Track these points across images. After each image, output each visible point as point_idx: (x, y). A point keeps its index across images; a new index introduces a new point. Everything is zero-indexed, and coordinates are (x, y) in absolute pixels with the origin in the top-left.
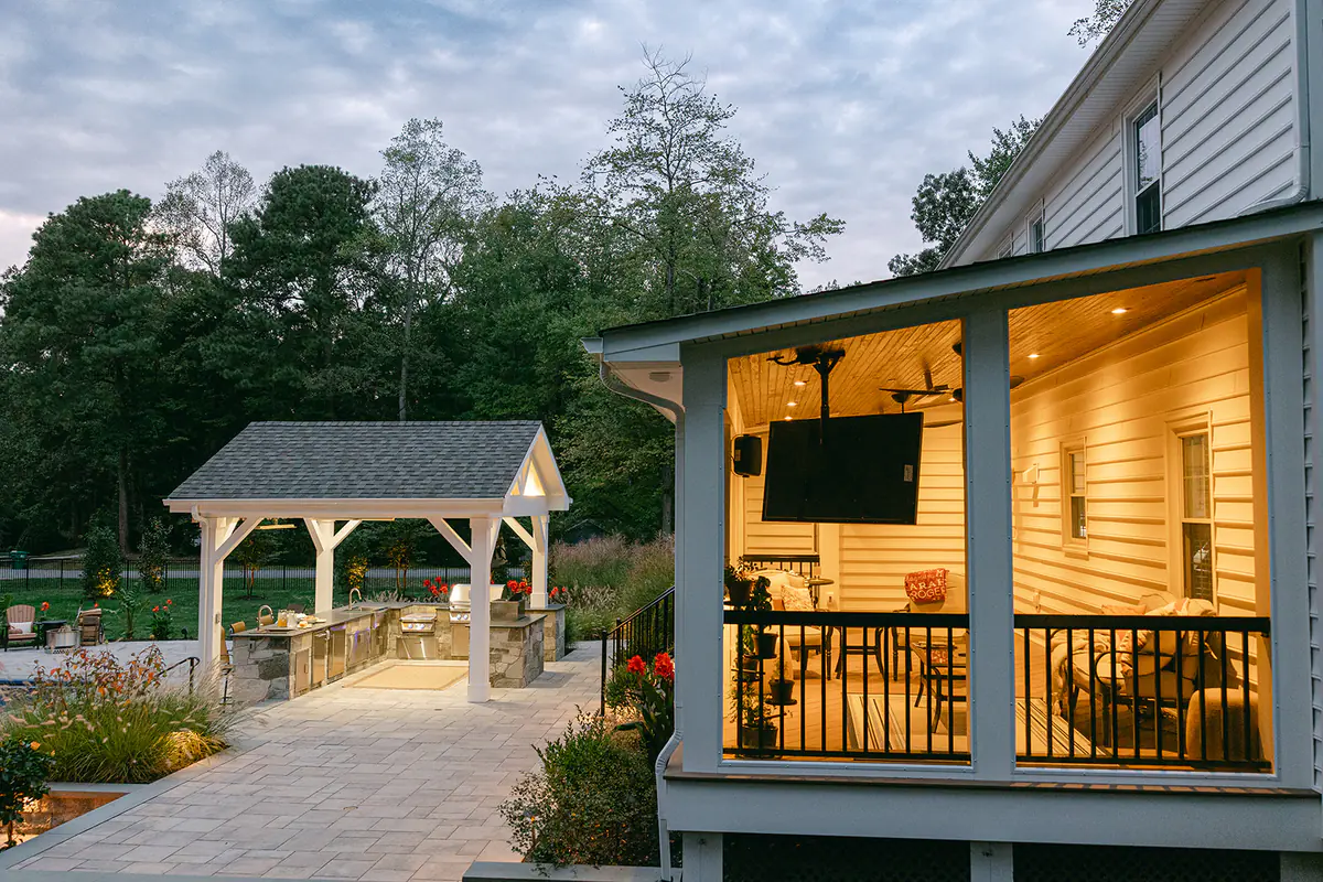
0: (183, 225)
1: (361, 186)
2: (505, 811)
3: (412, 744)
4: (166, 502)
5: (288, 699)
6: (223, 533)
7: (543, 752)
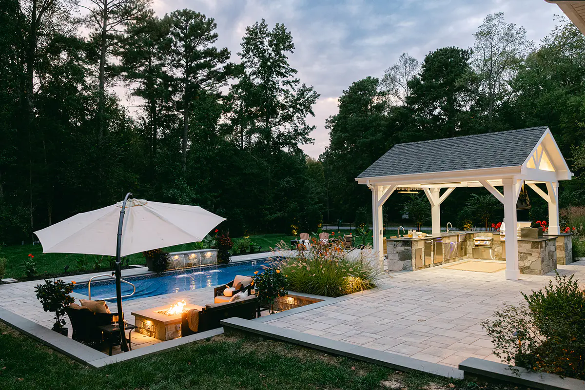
0: (391, 87)
1: (464, 52)
2: (486, 325)
3: (468, 295)
4: (356, 179)
5: (412, 271)
6: (381, 192)
7: (528, 297)
